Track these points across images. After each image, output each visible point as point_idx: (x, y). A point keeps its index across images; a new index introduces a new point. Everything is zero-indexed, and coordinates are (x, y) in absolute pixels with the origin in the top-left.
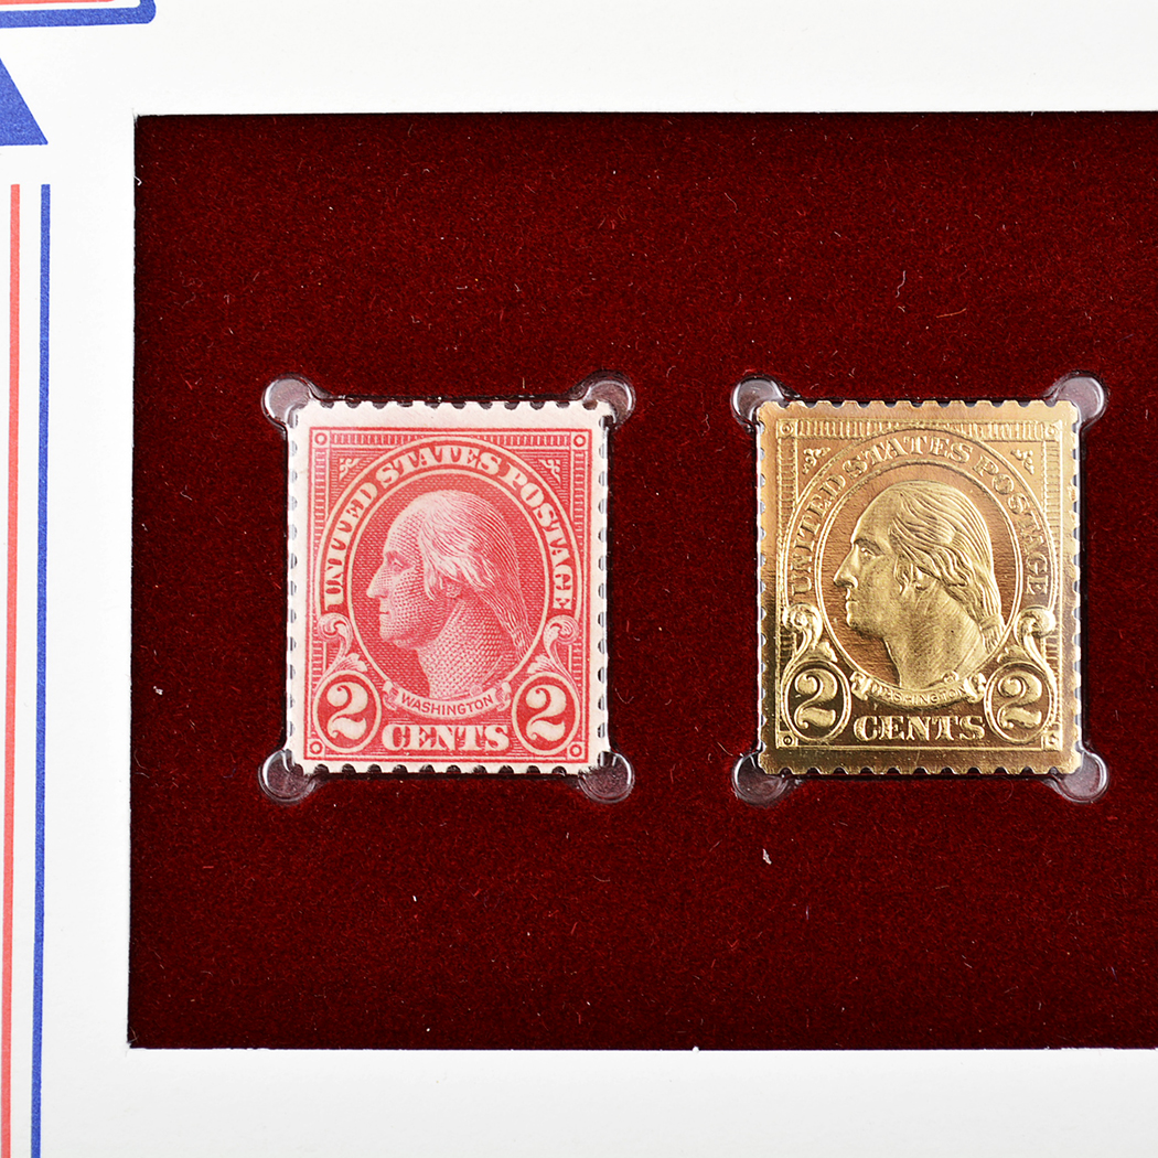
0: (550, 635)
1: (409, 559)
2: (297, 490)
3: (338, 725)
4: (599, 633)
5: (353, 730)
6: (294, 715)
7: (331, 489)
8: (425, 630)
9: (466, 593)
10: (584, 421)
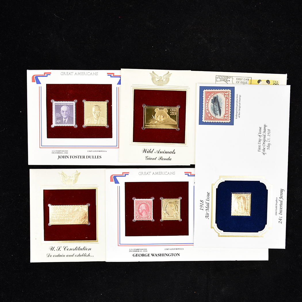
0: (149, 212)
1: (141, 208)
2: (134, 204)
3: (137, 218)
4: (152, 212)
5: (138, 218)
6: (134, 217)
7: (137, 204)
8: (142, 212)
9: (145, 210)
10: (151, 200)
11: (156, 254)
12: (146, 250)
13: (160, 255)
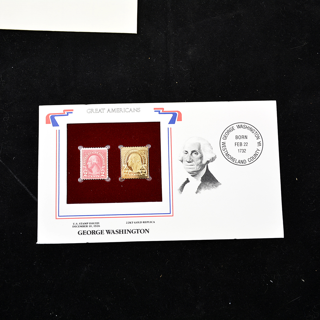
0: (103, 167)
1: (91, 161)
2: (81, 155)
3: (85, 175)
4: (107, 167)
5: (86, 176)
6: (81, 175)
7: (84, 155)
8: (92, 167)
9: (96, 164)
10: (106, 149)
11: (113, 231)
12: (97, 224)
13: (119, 231)
